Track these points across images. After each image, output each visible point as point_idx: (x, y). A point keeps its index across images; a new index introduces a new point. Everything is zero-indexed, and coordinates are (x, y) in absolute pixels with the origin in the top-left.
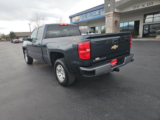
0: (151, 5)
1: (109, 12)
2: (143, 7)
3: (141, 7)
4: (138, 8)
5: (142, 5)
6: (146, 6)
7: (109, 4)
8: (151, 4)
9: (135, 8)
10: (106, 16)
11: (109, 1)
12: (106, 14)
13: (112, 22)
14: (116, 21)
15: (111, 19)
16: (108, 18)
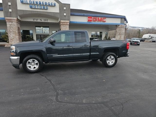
0: (46, 22)
1: (10, 17)
2: (41, 21)
3: (39, 21)
4: (36, 21)
5: (40, 19)
6: (43, 21)
7: (10, 9)
8: (47, 20)
9: (34, 20)
10: (6, 20)
11: (9, 6)
12: (7, 18)
13: (17, 29)
14: (19, 28)
15: (14, 25)
16: (11, 23)
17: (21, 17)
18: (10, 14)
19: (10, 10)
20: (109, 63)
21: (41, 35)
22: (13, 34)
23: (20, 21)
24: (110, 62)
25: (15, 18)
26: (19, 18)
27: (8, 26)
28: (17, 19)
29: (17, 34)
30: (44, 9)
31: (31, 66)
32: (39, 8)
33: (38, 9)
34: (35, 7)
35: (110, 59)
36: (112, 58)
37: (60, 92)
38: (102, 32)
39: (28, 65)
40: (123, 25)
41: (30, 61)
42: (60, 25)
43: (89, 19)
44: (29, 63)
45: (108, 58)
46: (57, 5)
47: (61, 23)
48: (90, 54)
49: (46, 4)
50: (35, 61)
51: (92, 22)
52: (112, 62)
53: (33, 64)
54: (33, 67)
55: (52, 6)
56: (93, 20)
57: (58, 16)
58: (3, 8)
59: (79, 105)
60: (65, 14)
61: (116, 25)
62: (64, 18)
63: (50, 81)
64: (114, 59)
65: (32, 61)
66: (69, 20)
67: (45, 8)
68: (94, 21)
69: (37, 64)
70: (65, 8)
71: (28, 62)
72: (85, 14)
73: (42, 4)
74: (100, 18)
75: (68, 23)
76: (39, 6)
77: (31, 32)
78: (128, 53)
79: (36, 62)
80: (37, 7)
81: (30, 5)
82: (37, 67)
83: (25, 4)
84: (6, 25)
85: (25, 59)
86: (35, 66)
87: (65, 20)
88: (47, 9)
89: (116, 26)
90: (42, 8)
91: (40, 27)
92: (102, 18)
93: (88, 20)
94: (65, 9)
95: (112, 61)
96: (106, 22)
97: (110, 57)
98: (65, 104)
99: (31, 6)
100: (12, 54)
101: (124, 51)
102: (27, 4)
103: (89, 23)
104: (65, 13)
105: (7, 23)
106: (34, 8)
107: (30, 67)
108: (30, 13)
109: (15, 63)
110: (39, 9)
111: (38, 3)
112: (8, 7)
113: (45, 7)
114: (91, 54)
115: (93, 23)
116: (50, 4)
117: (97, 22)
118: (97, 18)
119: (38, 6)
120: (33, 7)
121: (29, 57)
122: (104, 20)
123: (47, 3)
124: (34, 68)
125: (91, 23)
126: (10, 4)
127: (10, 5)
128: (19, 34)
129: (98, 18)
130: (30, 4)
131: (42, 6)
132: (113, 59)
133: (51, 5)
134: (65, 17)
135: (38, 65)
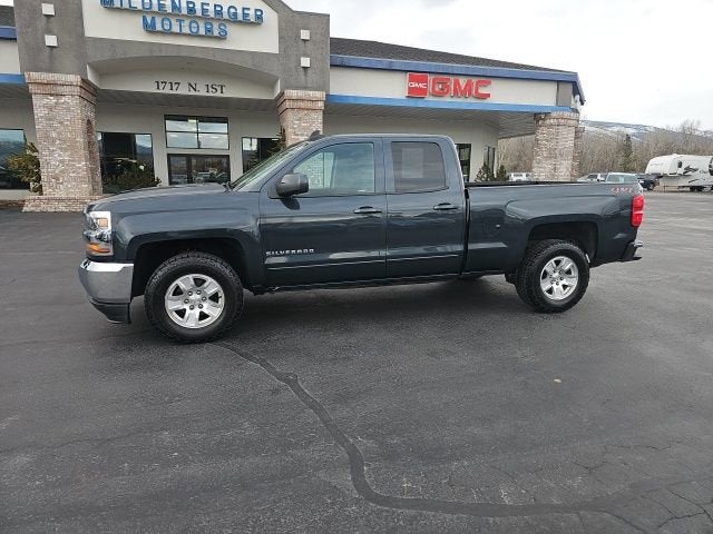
0: (218, 94)
1: (51, 70)
2: (193, 93)
3: (183, 90)
4: (171, 92)
5: (190, 84)
6: (202, 92)
7: (50, 33)
8: (219, 89)
9: (161, 86)
10: (30, 88)
11: (44, 19)
12: (35, 75)
13: (80, 126)
14: (89, 122)
15: (68, 109)
16: (53, 100)
17: (101, 71)
18: (51, 57)
19: (51, 40)
20: (550, 291)
21: (189, 157)
22: (65, 150)
23: (96, 89)
24: (554, 286)
25: (75, 79)
26: (90, 77)
27: (39, 112)
28: (84, 81)
29: (83, 152)
30: (209, 36)
31: (187, 307)
32: (186, 30)
33: (180, 34)
34: (167, 27)
35: (557, 274)
36: (567, 268)
37: (363, 444)
38: (469, 146)
39: (172, 305)
40: (567, 114)
41: (182, 286)
42: (280, 110)
43: (415, 85)
44: (178, 292)
45: (549, 267)
46: (270, 16)
47: (287, 104)
48: (466, 247)
49: (217, 13)
50: (204, 281)
51: (429, 98)
52: (565, 287)
53: (195, 297)
54: (197, 311)
55: (246, 22)
56: (433, 89)
57: (274, 69)
58: (18, 30)
59: (491, 520)
60: (305, 62)
61: (535, 115)
62: (303, 77)
63: (293, 383)
64: (575, 273)
65: (192, 282)
66: (323, 86)
67: (216, 33)
68: (435, 94)
69: (215, 298)
70: (305, 34)
71: (172, 288)
72: (398, 63)
73: (199, 13)
74: (463, 81)
75: (321, 105)
76: (187, 23)
77: (142, 141)
78: (637, 242)
79: (212, 286)
80: (176, 29)
81: (144, 19)
82: (215, 312)
83: (120, 10)
84: (30, 107)
85: (160, 274)
86: (205, 310)
87: (305, 88)
88: (222, 38)
89: (538, 117)
90: (202, 32)
91: (184, 118)
92: (474, 80)
93: (411, 90)
94: (308, 38)
95: (564, 282)
96: (488, 101)
97: (558, 263)
98: (413, 512)
99: (149, 19)
100: (97, 248)
101: (619, 236)
102: (132, 10)
103: (412, 103)
104: (306, 55)
105: (36, 101)
106: (164, 33)
107: (181, 313)
108: (144, 53)
109: (106, 294)
110: (185, 35)
111: (179, 9)
112: (42, 23)
113: (216, 25)
114: (471, 247)
115: (431, 101)
116: (235, 14)
117: (449, 100)
118: (452, 79)
119: (180, 21)
120: (159, 27)
121: (178, 261)
122: (482, 91)
123: (225, 10)
124: (203, 316)
125: (420, 104)
126: (48, 9)
127: (48, 16)
128: (91, 152)
129: (457, 83)
130: (144, 11)
131: (202, 24)
132: (569, 272)
133: (240, 18)
134: (306, 74)
135: (222, 301)
